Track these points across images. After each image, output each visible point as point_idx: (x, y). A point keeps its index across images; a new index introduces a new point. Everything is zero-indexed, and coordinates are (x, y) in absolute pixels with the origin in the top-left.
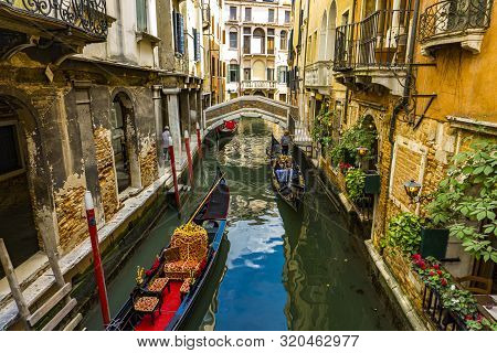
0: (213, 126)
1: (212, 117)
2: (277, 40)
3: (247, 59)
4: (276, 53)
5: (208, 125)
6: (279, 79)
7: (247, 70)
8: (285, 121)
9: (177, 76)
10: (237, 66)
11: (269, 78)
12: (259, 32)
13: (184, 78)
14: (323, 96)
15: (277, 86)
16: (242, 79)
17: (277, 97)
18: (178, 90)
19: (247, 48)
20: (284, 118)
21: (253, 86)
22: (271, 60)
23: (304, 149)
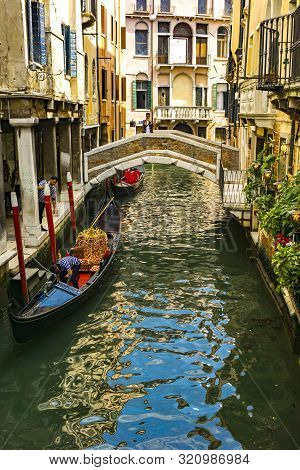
0: (100, 178)
1: (98, 163)
2: (213, 42)
3: (164, 72)
4: (211, 63)
5: (92, 175)
6: (215, 104)
7: (164, 91)
8: (214, 171)
9: (33, 99)
10: (148, 84)
11: (199, 102)
12: (183, 29)
13: (46, 102)
14: (266, 130)
15: (211, 115)
16: (155, 103)
17: (211, 133)
18: (32, 120)
19: (163, 55)
20: (212, 166)
21: (173, 116)
22: (202, 73)
23: (238, 214)
